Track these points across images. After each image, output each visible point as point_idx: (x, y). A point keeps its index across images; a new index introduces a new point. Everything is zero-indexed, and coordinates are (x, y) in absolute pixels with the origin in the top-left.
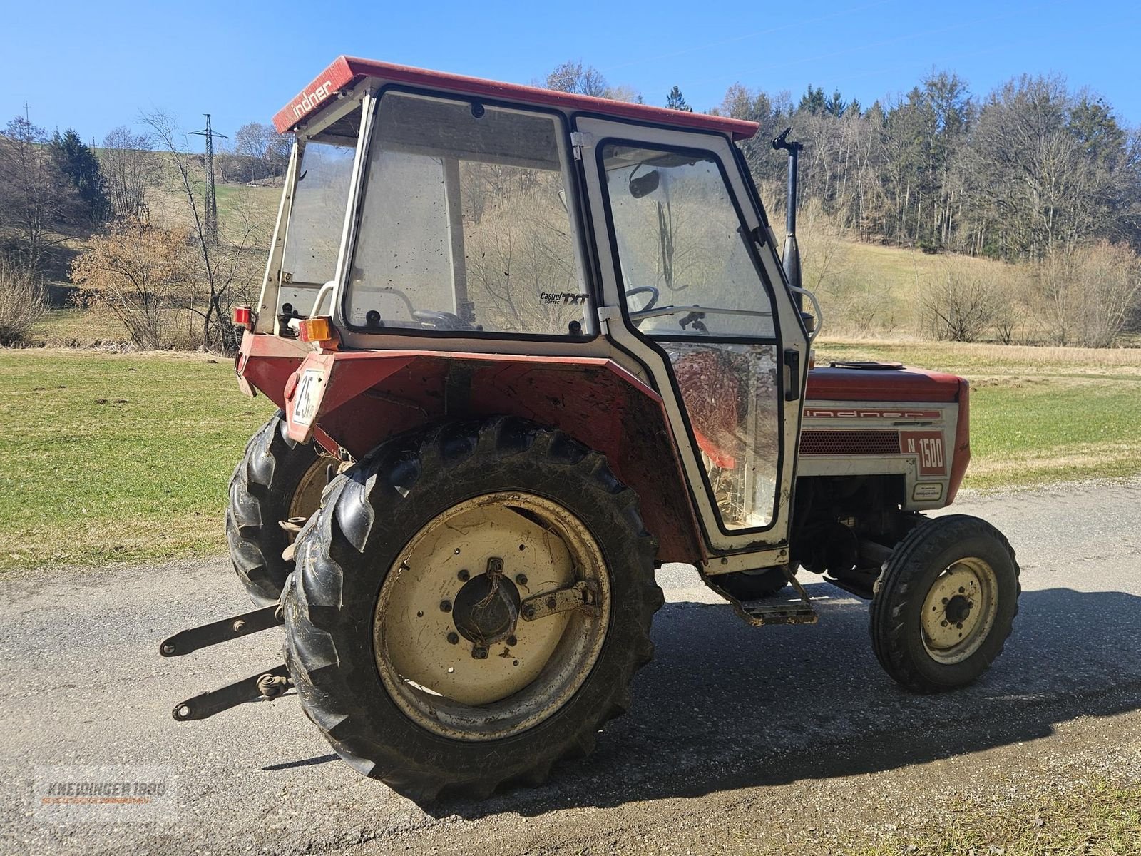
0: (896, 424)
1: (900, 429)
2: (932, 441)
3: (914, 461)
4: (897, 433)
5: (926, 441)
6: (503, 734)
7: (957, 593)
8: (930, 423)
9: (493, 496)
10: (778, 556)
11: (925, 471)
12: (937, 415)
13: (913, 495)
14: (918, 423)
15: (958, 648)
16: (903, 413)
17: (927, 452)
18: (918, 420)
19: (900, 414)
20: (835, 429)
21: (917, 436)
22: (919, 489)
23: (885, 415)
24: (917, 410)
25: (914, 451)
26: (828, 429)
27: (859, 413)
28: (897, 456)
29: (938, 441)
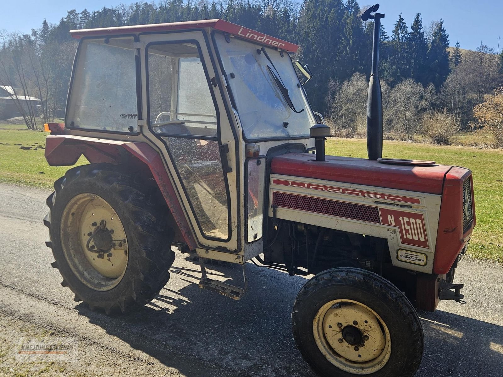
0: (376, 202)
1: (380, 206)
2: (412, 220)
3: (395, 232)
4: (377, 209)
5: (406, 219)
6: (97, 289)
7: (352, 324)
8: (411, 207)
9: (88, 194)
10: (236, 258)
11: (405, 241)
12: (417, 201)
13: (397, 255)
14: (397, 205)
15: (364, 366)
16: (383, 196)
17: (408, 227)
18: (397, 202)
19: (380, 196)
20: (325, 198)
21: (397, 215)
22: (401, 253)
23: (366, 194)
24: (396, 195)
25: (393, 223)
26: (320, 197)
27: (344, 190)
28: (377, 225)
29: (419, 221)
